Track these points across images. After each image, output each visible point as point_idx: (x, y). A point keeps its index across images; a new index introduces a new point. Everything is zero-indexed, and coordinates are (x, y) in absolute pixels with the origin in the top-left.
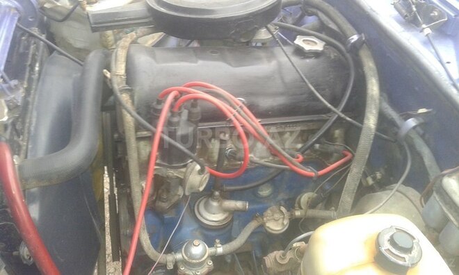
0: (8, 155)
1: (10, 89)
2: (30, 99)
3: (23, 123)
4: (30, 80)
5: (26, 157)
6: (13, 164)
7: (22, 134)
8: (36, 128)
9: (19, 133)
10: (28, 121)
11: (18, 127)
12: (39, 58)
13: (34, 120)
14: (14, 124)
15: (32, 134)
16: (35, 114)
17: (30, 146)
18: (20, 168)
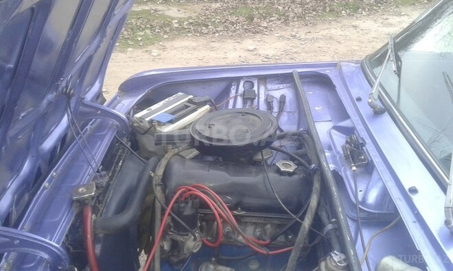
0: (90, 213)
1: (101, 176)
2: (111, 183)
3: (104, 197)
4: (114, 171)
5: (101, 216)
6: (92, 219)
7: (102, 203)
8: (111, 200)
9: (100, 202)
10: (107, 195)
11: (100, 199)
12: (123, 158)
13: (110, 196)
14: (98, 197)
15: (107, 203)
16: (112, 192)
17: (104, 211)
18: (95, 221)
